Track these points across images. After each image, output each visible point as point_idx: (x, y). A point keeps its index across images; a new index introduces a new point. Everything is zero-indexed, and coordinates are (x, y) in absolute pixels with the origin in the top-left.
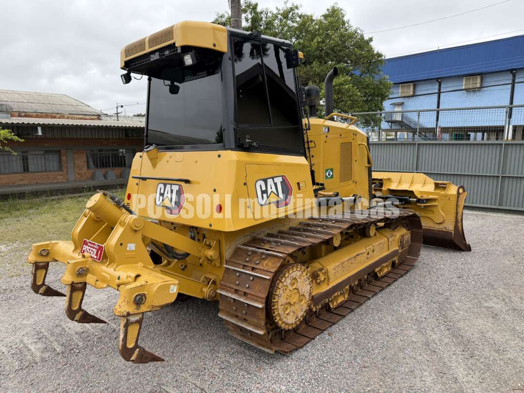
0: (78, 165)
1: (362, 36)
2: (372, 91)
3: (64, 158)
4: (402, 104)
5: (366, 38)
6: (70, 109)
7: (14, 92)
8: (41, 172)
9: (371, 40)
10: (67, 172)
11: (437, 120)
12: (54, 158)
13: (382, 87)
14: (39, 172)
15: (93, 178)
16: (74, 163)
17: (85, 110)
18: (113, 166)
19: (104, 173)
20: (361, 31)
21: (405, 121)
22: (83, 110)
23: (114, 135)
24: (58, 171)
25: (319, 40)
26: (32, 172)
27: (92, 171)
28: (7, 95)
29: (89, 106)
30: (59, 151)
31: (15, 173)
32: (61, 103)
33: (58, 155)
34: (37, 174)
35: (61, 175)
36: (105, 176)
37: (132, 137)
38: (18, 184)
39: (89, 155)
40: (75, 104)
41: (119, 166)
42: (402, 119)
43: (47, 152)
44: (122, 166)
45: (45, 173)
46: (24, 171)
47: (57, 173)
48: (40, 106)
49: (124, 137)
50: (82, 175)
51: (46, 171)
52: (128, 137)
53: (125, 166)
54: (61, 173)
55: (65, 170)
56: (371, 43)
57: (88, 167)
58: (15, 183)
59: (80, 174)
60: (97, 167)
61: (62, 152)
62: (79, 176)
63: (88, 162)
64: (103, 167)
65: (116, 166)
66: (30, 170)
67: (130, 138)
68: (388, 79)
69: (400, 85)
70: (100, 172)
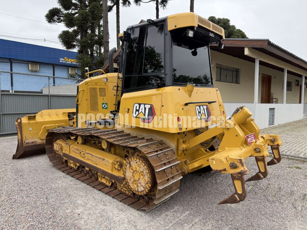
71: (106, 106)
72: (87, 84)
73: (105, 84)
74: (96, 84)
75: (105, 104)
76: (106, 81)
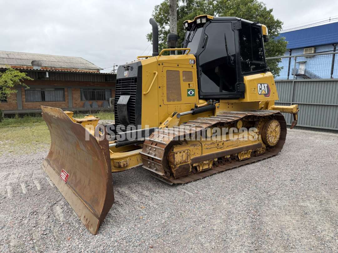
0: (75, 98)
1: (265, 8)
2: (272, 48)
3: (66, 93)
4: (305, 63)
5: (268, 9)
6: (82, 66)
7: (51, 56)
8: (52, 101)
9: (271, 10)
10: (68, 102)
11: (332, 73)
12: (60, 93)
13: (280, 45)
14: (51, 101)
15: (83, 106)
16: (72, 96)
17: (90, 66)
18: (97, 100)
19: (91, 103)
20: (264, 4)
21: (307, 74)
22: (89, 66)
23: (98, 79)
24: (62, 101)
25: (232, 12)
26: (46, 101)
27: (83, 102)
28: (47, 57)
29: (93, 64)
30: (64, 89)
31: (36, 102)
32: (77, 62)
33: (63, 92)
34: (49, 103)
35: (64, 104)
36: (91, 106)
37: (109, 81)
38: (38, 108)
39: (82, 92)
40: (85, 63)
41: (101, 100)
42: (305, 73)
43: (57, 89)
44: (103, 99)
45: (55, 102)
46: (42, 100)
47: (62, 102)
48: (64, 64)
49: (104, 81)
50: (77, 104)
51: (55, 101)
52: (107, 81)
53: (105, 99)
54: (64, 102)
55: (67, 101)
56: (272, 13)
57: (81, 100)
58: (36, 107)
59: (76, 103)
60: (87, 100)
61: (65, 89)
62: (75, 105)
63: (81, 96)
64: (91, 99)
65: (99, 100)
66: (46, 100)
67: (108, 82)
68: (286, 40)
69: (304, 49)
70: (88, 103)
71: (193, 93)
72: (161, 64)
73: (192, 66)
74: (178, 65)
75: (191, 90)
76: (193, 63)
